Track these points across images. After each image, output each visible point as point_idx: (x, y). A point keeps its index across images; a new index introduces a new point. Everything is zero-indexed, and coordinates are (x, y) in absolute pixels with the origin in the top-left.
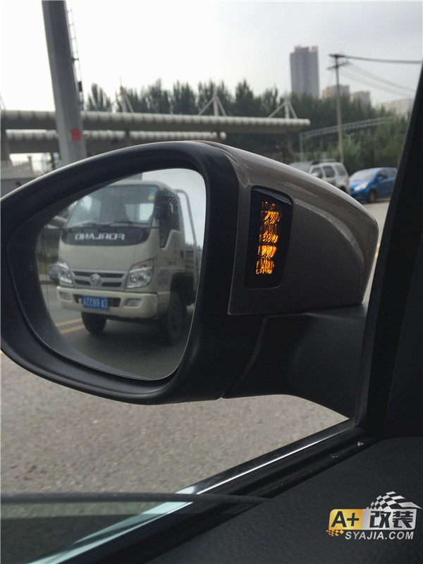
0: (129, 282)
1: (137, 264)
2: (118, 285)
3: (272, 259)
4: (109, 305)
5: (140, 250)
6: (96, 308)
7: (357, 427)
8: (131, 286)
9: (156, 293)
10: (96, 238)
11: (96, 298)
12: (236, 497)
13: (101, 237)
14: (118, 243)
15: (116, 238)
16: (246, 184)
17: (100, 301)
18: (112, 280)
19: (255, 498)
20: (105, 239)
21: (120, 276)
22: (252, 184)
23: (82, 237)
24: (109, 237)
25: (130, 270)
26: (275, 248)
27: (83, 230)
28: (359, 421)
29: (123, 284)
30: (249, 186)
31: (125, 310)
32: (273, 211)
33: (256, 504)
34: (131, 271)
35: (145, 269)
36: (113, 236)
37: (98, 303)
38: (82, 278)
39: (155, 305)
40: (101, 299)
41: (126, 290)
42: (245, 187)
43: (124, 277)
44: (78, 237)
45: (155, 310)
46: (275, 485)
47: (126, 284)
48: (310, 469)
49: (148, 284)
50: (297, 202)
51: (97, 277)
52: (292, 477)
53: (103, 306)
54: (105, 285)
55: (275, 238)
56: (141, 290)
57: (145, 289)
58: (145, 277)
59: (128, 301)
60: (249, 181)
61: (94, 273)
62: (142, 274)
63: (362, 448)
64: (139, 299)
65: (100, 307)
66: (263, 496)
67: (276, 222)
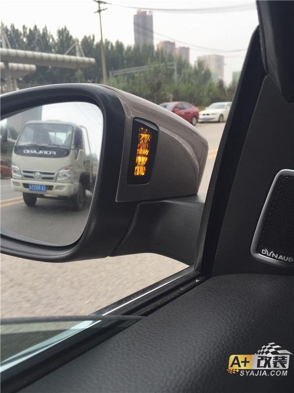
0: (58, 177)
1: (63, 168)
2: (52, 179)
3: (145, 165)
4: (46, 189)
5: (66, 161)
6: (38, 190)
7: (195, 270)
8: (59, 179)
9: (72, 183)
10: (38, 153)
11: (38, 185)
12: (126, 316)
13: (41, 152)
14: (52, 156)
15: (50, 153)
16: (130, 116)
17: (41, 188)
18: (48, 176)
19: (137, 317)
20: (43, 154)
21: (53, 174)
22: (134, 116)
23: (28, 151)
24: (46, 152)
25: (59, 170)
26: (146, 159)
27: (29, 147)
28: (196, 266)
29: (55, 179)
30: (131, 117)
31: (56, 192)
32: (146, 134)
33: (138, 320)
34: (60, 172)
35: (67, 171)
36: (48, 153)
37: (39, 188)
38: (28, 174)
39: (72, 190)
40: (41, 186)
41: (56, 181)
42: (129, 118)
43: (55, 175)
44: (26, 151)
45: (73, 192)
46: (148, 308)
47: (56, 178)
48: (168, 297)
49: (69, 178)
50: (161, 129)
51: (39, 174)
52: (158, 303)
53: (42, 189)
54: (44, 178)
55: (146, 152)
56: (65, 181)
57: (68, 181)
58: (67, 175)
59: (58, 187)
60: (132, 114)
61: (36, 172)
62: (66, 173)
63: (198, 284)
64: (63, 186)
65: (41, 190)
66: (141, 315)
67: (148, 141)
